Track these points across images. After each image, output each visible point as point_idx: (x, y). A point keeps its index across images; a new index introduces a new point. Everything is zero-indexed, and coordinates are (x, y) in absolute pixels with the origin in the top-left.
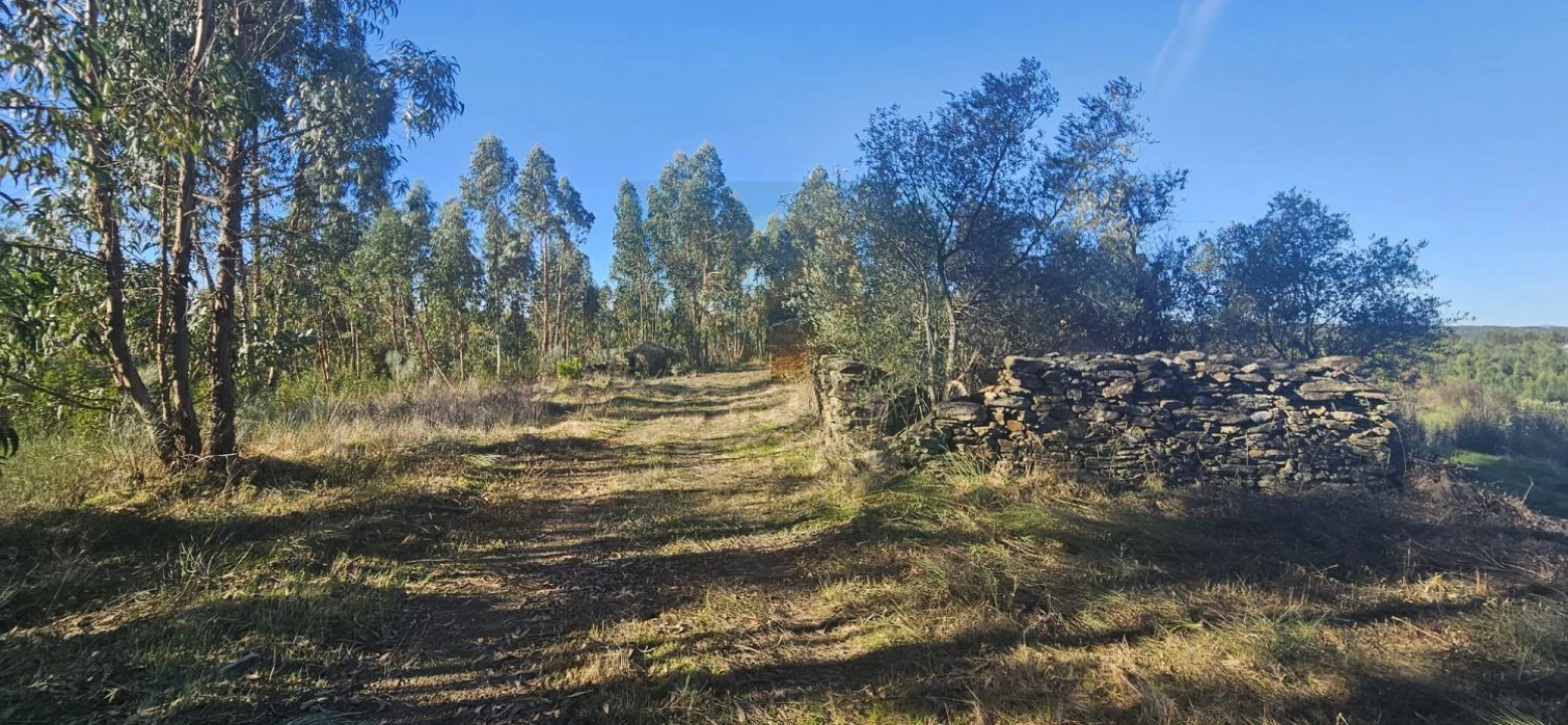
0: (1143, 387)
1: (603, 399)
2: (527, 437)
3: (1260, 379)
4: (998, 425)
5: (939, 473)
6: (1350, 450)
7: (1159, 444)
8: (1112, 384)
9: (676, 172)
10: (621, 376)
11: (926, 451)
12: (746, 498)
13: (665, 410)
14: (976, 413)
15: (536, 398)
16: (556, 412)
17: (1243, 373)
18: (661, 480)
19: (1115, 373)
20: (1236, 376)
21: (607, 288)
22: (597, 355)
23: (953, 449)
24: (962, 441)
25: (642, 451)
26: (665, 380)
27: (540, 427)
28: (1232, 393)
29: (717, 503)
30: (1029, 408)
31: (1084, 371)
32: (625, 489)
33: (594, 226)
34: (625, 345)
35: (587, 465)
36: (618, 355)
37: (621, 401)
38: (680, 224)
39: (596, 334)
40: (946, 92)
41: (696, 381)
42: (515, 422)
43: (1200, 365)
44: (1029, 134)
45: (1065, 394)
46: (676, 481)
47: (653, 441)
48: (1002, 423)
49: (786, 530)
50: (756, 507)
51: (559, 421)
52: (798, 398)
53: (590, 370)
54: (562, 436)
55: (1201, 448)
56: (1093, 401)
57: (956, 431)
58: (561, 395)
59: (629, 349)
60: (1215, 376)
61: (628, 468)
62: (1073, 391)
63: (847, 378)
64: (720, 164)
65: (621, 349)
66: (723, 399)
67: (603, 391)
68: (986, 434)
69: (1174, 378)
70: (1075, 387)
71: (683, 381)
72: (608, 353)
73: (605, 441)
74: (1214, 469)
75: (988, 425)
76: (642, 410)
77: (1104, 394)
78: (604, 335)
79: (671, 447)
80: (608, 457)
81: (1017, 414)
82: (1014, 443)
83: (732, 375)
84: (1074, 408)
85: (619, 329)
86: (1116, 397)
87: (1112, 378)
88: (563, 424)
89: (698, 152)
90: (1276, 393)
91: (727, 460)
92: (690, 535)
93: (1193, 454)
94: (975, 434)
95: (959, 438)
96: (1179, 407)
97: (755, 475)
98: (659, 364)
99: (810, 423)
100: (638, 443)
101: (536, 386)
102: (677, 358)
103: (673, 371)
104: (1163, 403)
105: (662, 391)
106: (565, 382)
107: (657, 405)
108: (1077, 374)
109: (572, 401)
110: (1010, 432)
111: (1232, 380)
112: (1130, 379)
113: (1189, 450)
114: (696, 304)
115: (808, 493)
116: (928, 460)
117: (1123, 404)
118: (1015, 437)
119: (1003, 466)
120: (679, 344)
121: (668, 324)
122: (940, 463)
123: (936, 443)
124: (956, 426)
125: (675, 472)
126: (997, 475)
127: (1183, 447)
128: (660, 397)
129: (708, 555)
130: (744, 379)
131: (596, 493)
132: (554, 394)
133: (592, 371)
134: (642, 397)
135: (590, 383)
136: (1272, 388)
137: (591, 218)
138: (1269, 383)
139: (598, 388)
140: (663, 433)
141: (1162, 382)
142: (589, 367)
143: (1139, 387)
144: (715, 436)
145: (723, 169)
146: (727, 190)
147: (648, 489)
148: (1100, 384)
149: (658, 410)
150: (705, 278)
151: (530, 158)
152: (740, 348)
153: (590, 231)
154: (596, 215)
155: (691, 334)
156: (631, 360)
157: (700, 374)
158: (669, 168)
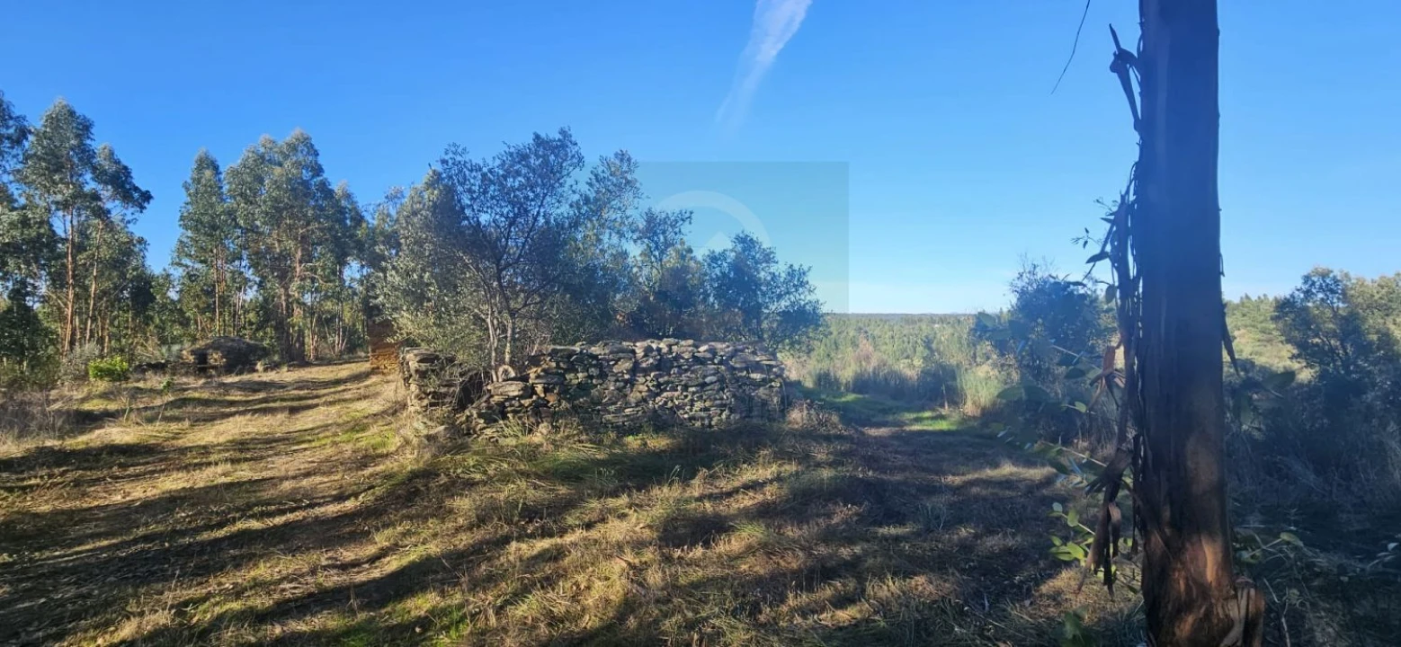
0: (640, 364)
1: (158, 402)
2: (42, 452)
3: (709, 355)
4: (539, 397)
5: (493, 437)
6: (759, 397)
7: (651, 402)
8: (620, 363)
9: (262, 157)
10: (186, 374)
11: (482, 421)
12: (318, 479)
13: (241, 409)
14: (522, 389)
15: (56, 406)
16: (87, 420)
17: (699, 352)
18: (225, 474)
19: (621, 355)
20: (696, 354)
21: (167, 275)
22: (151, 351)
23: (504, 417)
24: (512, 412)
25: (205, 450)
26: (246, 377)
27: (61, 438)
28: (694, 365)
29: (287, 486)
30: (562, 384)
31: (600, 354)
32: (179, 487)
33: (150, 206)
34: (194, 340)
35: (131, 470)
36: (186, 351)
37: (184, 402)
38: (267, 214)
39: (152, 327)
40: (504, 143)
41: (286, 375)
42: (20, 436)
43: (675, 348)
44: (569, 181)
45: (587, 371)
46: (245, 473)
47: (222, 439)
48: (542, 395)
49: (352, 499)
50: (328, 484)
51: (91, 430)
52: (392, 388)
53: (142, 369)
54: (98, 443)
55: (677, 403)
56: (607, 376)
57: (507, 404)
58: (95, 401)
59: (201, 344)
60: (683, 355)
61: (186, 468)
62: (593, 369)
63: (424, 366)
64: (317, 155)
65: (187, 345)
66: (315, 392)
67: (160, 393)
68: (530, 405)
69: (659, 357)
70: (595, 366)
71: (271, 376)
72: (169, 350)
73: (158, 445)
74: (686, 416)
75: (531, 397)
76: (209, 410)
77: (614, 370)
78: (164, 329)
79: (242, 443)
80: (161, 460)
81: (554, 388)
82: (552, 409)
83: (330, 368)
84: (594, 381)
85: (185, 323)
86: (622, 372)
87: (619, 359)
88: (97, 432)
89: (288, 139)
90: (718, 364)
91: (305, 449)
92: (253, 516)
93: (672, 407)
94: (521, 405)
95: (509, 409)
96: (661, 376)
97: (333, 459)
98: (240, 359)
99: (398, 408)
100: (203, 443)
101: (53, 392)
102: (265, 353)
103: (258, 367)
104: (652, 374)
105: (240, 389)
106: (102, 385)
107: (232, 403)
108: (595, 357)
109: (112, 407)
110: (548, 402)
111: (694, 356)
112: (631, 359)
113: (670, 404)
114: (288, 296)
115: (380, 468)
116: (484, 428)
117: (627, 377)
118: (552, 405)
119: (544, 428)
120: (268, 338)
121: (252, 316)
122: (494, 430)
123: (491, 414)
124: (506, 400)
125: (245, 466)
126: (538, 434)
127: (666, 403)
128: (236, 396)
129: (269, 529)
130: (344, 371)
131: (142, 495)
132: (83, 400)
133: (144, 371)
134: (212, 397)
135: (141, 385)
136: (716, 361)
137: (147, 197)
138: (714, 357)
139: (152, 390)
140: (237, 431)
141: (651, 361)
142: (140, 366)
143: (636, 364)
144: (299, 428)
145: (320, 159)
146: (325, 181)
147: (209, 484)
148: (612, 363)
149: (233, 409)
150: (298, 270)
151: (50, 117)
152: (343, 341)
153: (144, 211)
154: (152, 194)
155: (281, 327)
156: (202, 357)
157: (292, 369)
158: (253, 152)
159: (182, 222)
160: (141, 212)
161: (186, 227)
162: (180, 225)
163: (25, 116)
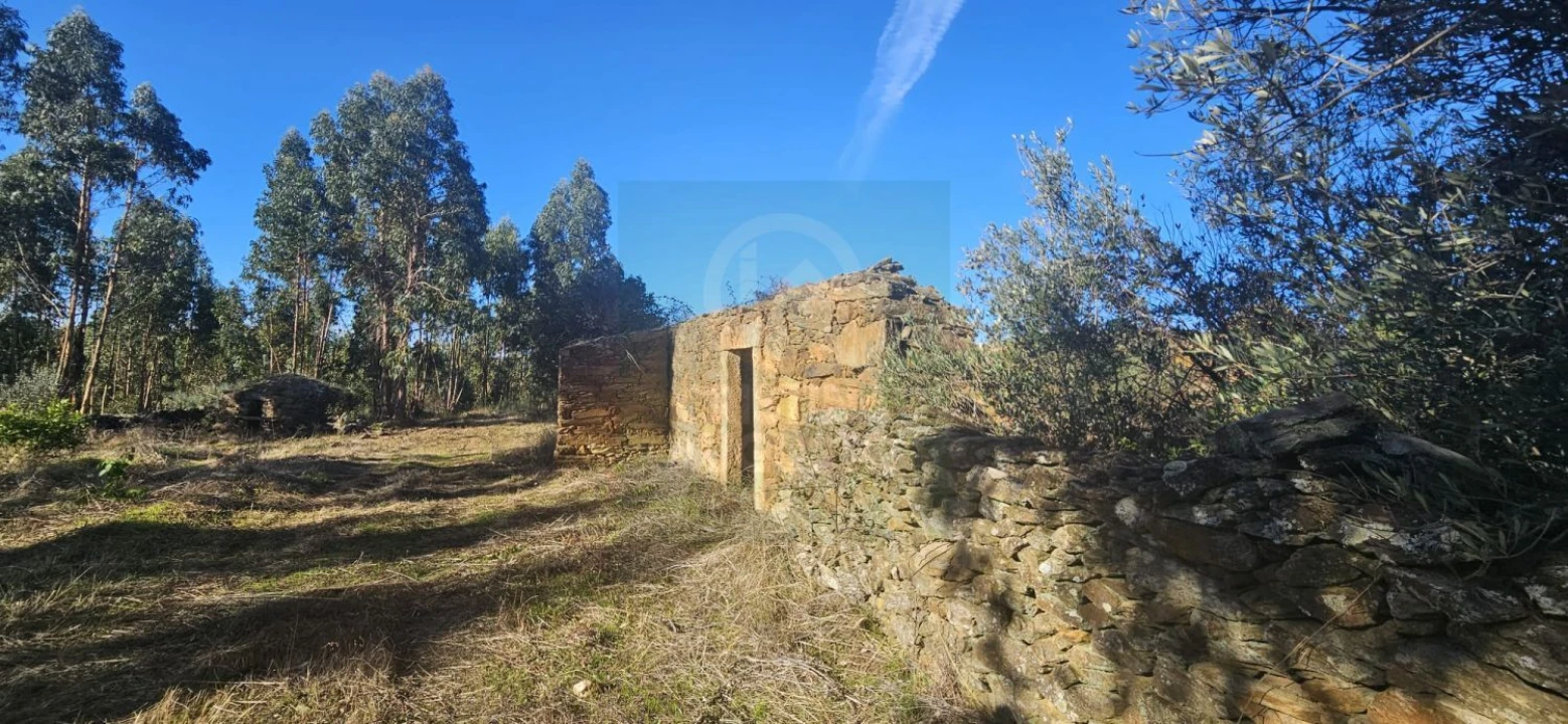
9: (371, 103)
21: (236, 292)
34: (241, 379)
36: (228, 395)
38: (369, 180)
64: (450, 106)
89: (412, 80)
102: (350, 404)
103: (337, 425)
120: (358, 382)
121: (343, 354)
137: (202, 160)
145: (454, 114)
146: (458, 148)
150: (410, 276)
151: (62, 33)
152: (457, 393)
153: (195, 181)
154: (211, 155)
155: (377, 370)
156: (250, 403)
157: (389, 430)
158: (360, 94)
159: (258, 219)
160: (191, 182)
161: (264, 225)
162: (256, 223)
163: (17, 12)
